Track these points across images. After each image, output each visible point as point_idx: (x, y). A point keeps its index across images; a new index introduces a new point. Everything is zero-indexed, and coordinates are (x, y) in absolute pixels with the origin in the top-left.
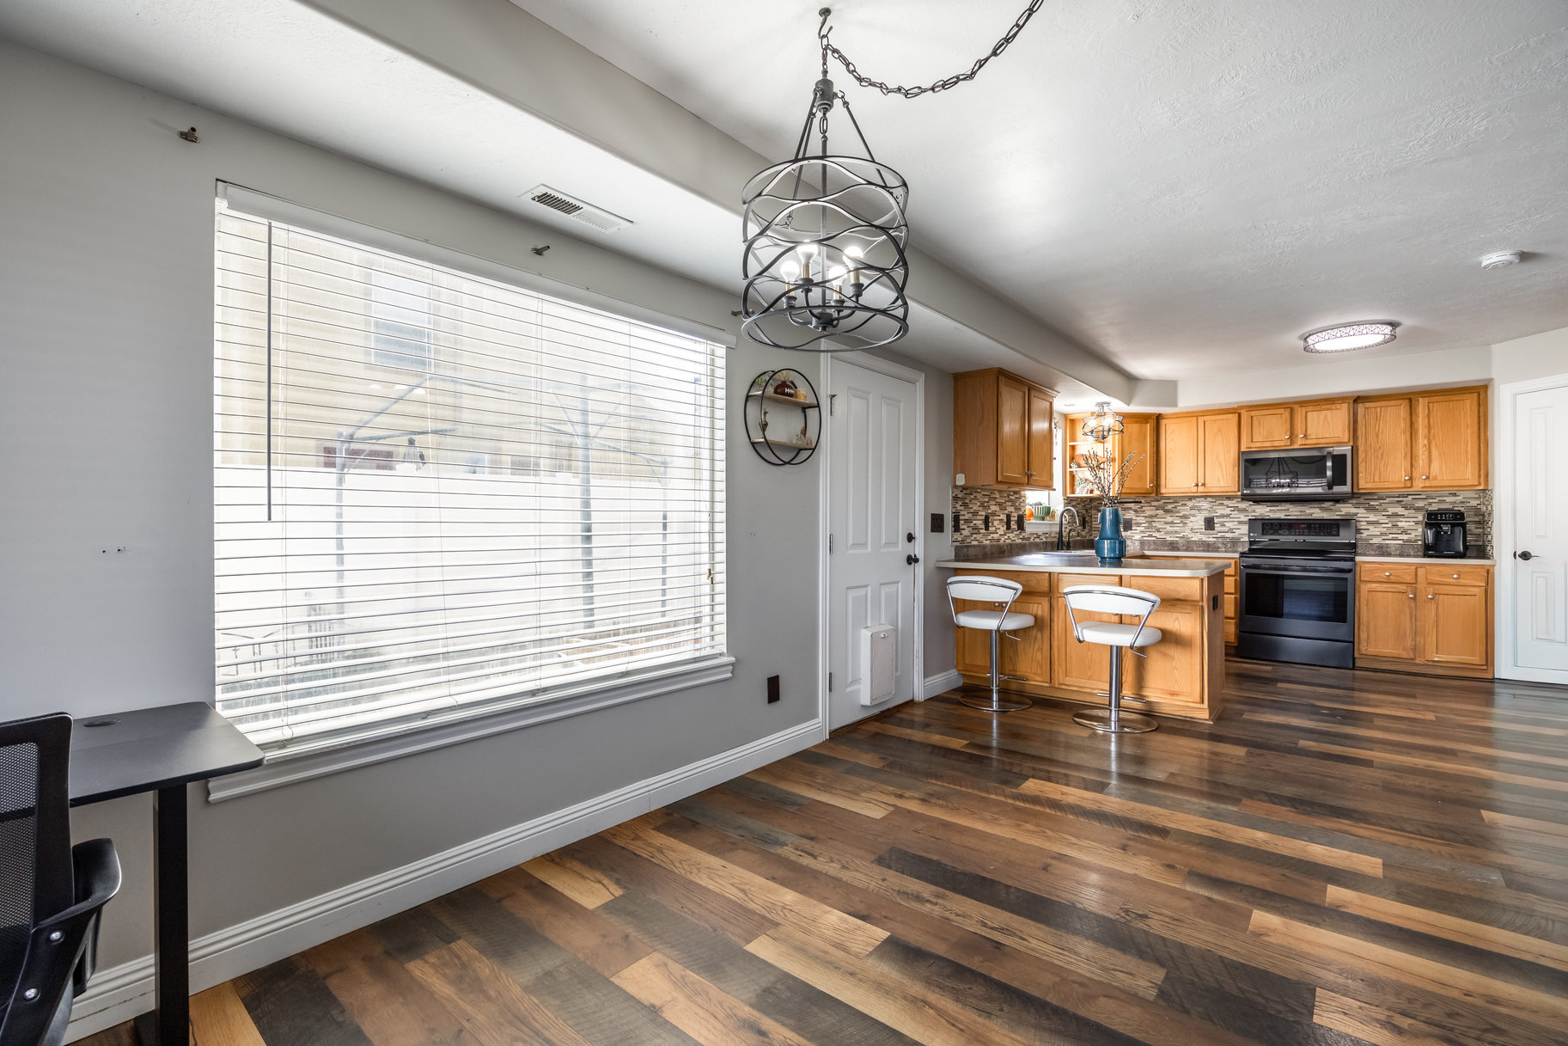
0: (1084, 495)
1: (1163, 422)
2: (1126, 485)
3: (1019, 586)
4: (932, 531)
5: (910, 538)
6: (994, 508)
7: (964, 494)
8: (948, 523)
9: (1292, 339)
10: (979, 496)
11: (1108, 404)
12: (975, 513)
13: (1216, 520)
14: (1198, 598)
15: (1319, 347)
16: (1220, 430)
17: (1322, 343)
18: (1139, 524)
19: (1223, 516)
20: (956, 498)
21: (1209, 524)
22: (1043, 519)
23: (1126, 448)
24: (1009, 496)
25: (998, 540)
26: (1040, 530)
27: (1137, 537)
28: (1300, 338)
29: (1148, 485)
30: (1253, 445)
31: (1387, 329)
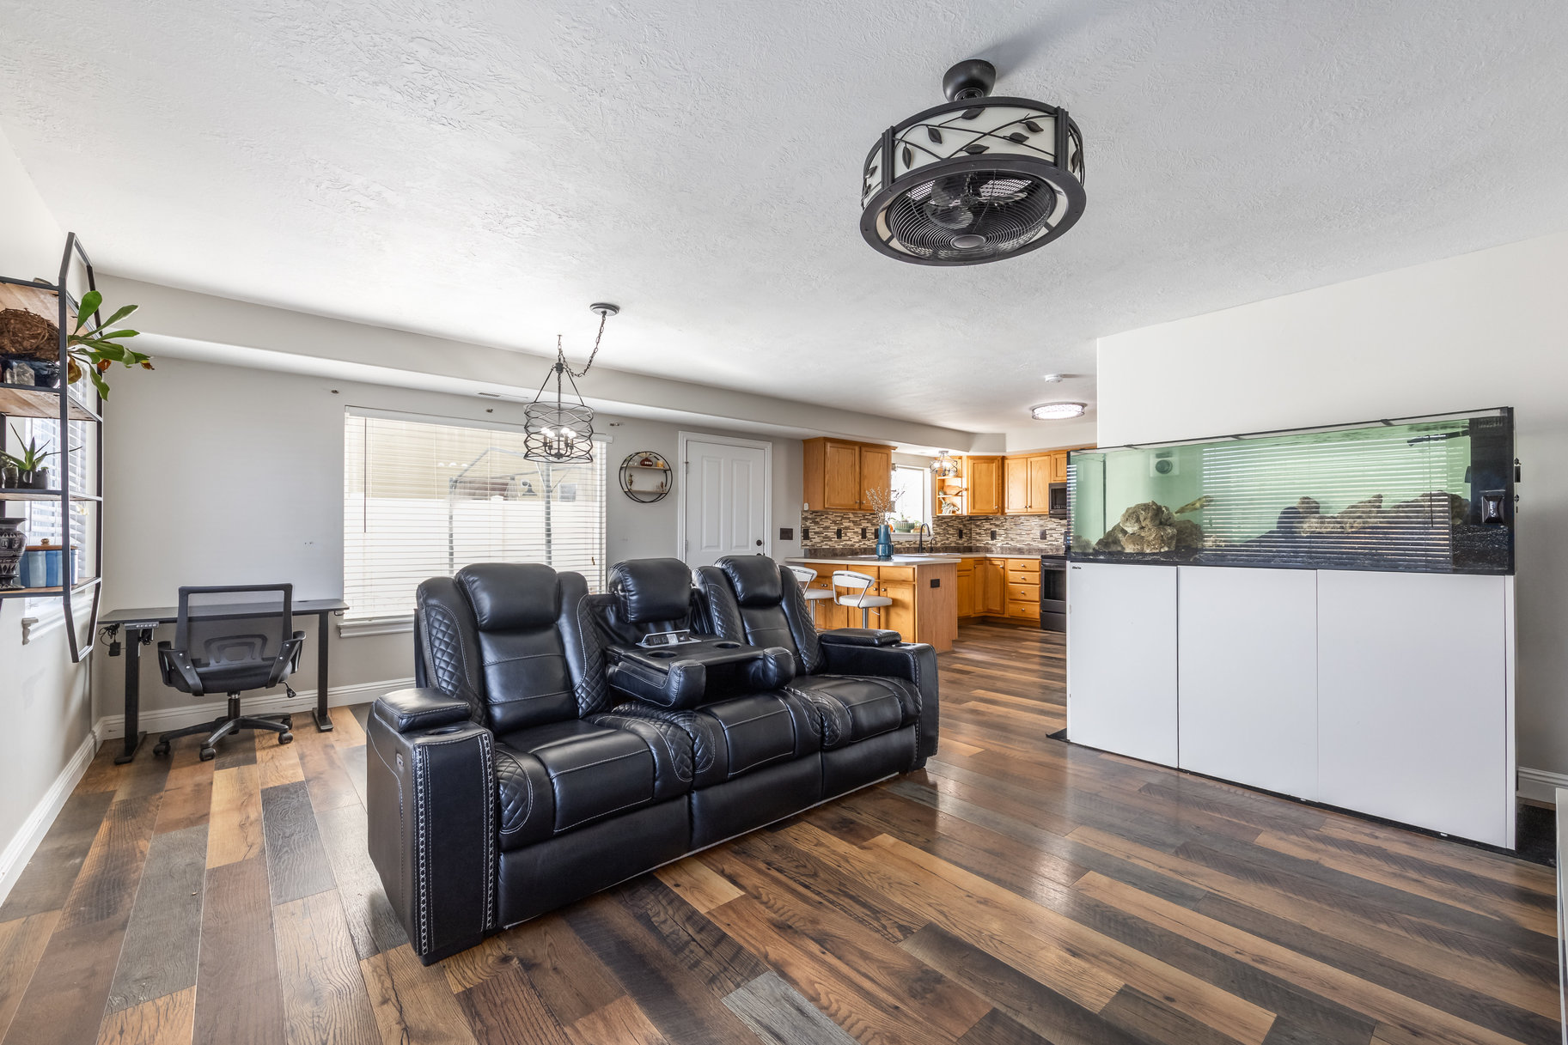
0: (947, 514)
1: (1007, 462)
2: (977, 506)
3: (815, 572)
4: (781, 539)
5: (759, 543)
6: (846, 524)
7: (815, 515)
8: (798, 534)
9: (1026, 410)
10: (830, 517)
11: (947, 452)
12: (827, 528)
13: (1047, 533)
14: (912, 579)
15: (1040, 416)
16: (1040, 468)
17: (1042, 413)
18: (1001, 535)
19: (1051, 529)
20: (805, 519)
21: (1043, 536)
22: (909, 531)
23: (977, 481)
24: (864, 516)
25: (852, 545)
26: (902, 540)
27: (999, 545)
28: (1030, 409)
29: (995, 507)
30: (1057, 479)
31: (1080, 408)
